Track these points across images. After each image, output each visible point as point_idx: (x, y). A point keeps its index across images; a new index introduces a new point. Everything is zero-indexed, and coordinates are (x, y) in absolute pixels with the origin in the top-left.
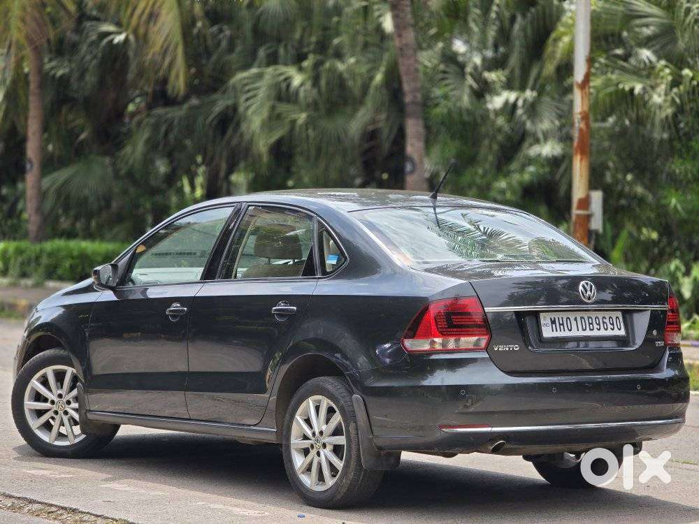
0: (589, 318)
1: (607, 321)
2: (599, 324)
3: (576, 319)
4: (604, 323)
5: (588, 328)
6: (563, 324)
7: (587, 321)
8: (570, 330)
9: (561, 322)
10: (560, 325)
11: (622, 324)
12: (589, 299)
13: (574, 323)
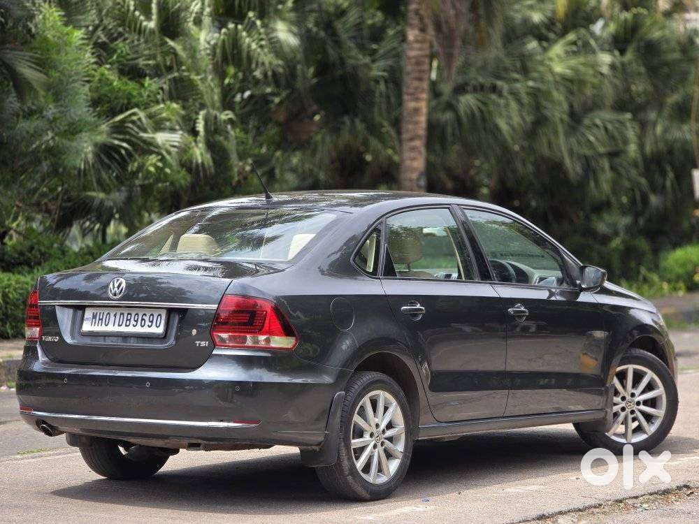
0: (128, 314)
1: (146, 318)
2: (137, 321)
3: (115, 315)
4: (142, 319)
5: (124, 325)
6: (102, 320)
7: (125, 317)
8: (106, 326)
9: (101, 317)
10: (99, 319)
11: (163, 322)
12: (115, 295)
13: (112, 318)
